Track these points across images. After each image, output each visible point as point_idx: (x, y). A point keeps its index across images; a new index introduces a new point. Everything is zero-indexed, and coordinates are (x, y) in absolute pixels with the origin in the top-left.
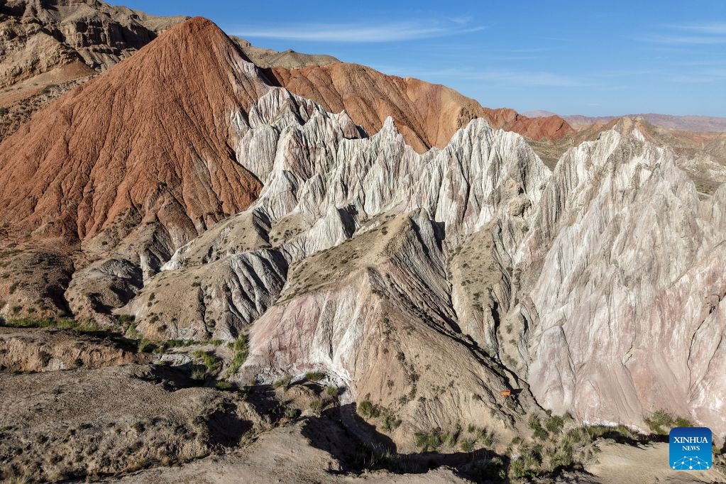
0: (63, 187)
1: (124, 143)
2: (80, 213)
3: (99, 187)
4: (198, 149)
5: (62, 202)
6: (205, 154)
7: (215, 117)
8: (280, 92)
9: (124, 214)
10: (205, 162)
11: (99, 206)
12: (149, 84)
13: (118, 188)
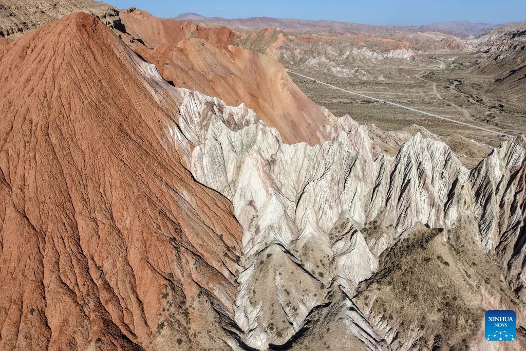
0: (67, 282)
1: (99, 199)
2: (110, 308)
3: (107, 266)
4: (169, 181)
5: (81, 303)
6: (178, 186)
7: (159, 138)
8: (194, 95)
9: (167, 294)
10: (181, 195)
11: (123, 290)
12: (85, 115)
13: (128, 259)
